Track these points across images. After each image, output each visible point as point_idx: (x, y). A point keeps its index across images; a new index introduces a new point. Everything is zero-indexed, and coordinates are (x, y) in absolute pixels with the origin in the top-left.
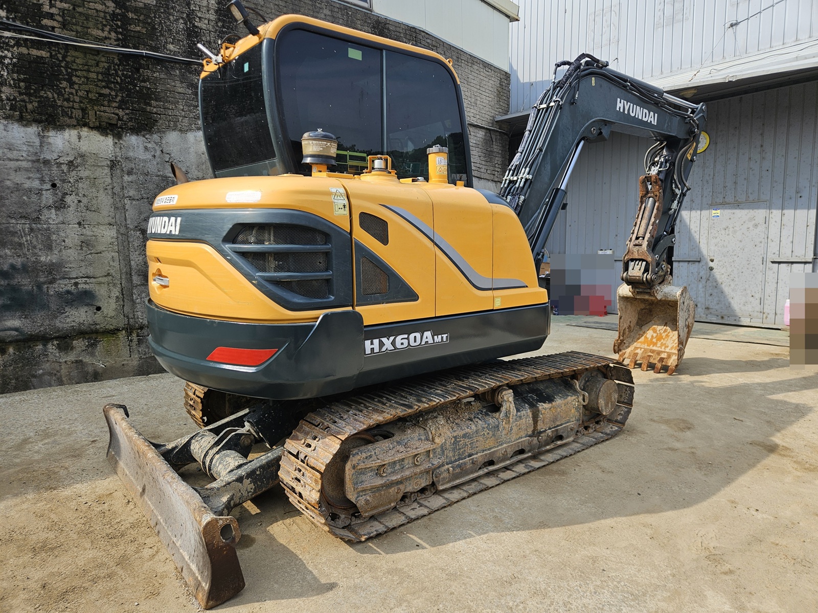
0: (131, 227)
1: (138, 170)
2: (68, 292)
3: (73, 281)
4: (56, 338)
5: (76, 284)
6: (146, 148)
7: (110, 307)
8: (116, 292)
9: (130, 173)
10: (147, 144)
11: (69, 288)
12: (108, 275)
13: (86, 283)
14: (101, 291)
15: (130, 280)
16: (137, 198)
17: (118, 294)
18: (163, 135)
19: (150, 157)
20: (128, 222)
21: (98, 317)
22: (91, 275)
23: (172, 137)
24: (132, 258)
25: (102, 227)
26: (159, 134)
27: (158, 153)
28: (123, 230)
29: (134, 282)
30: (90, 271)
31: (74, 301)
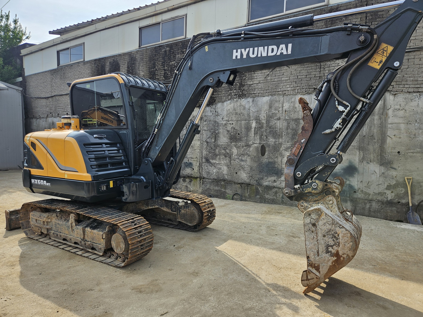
0: (204, 141)
1: (208, 120)
2: (187, 163)
3: (188, 159)
4: (183, 177)
5: (189, 160)
6: (211, 111)
7: (196, 169)
8: (198, 164)
9: (205, 121)
10: (211, 110)
11: (187, 161)
12: (197, 158)
13: (191, 160)
14: (194, 163)
15: (202, 160)
16: (206, 130)
17: (198, 165)
18: (216, 105)
19: (212, 114)
20: (204, 139)
21: (193, 172)
22: (192, 157)
23: (219, 105)
24: (203, 152)
25: (196, 141)
26: (215, 105)
27: (214, 112)
28: (202, 142)
29: (203, 161)
30: (192, 156)
31: (188, 166)
